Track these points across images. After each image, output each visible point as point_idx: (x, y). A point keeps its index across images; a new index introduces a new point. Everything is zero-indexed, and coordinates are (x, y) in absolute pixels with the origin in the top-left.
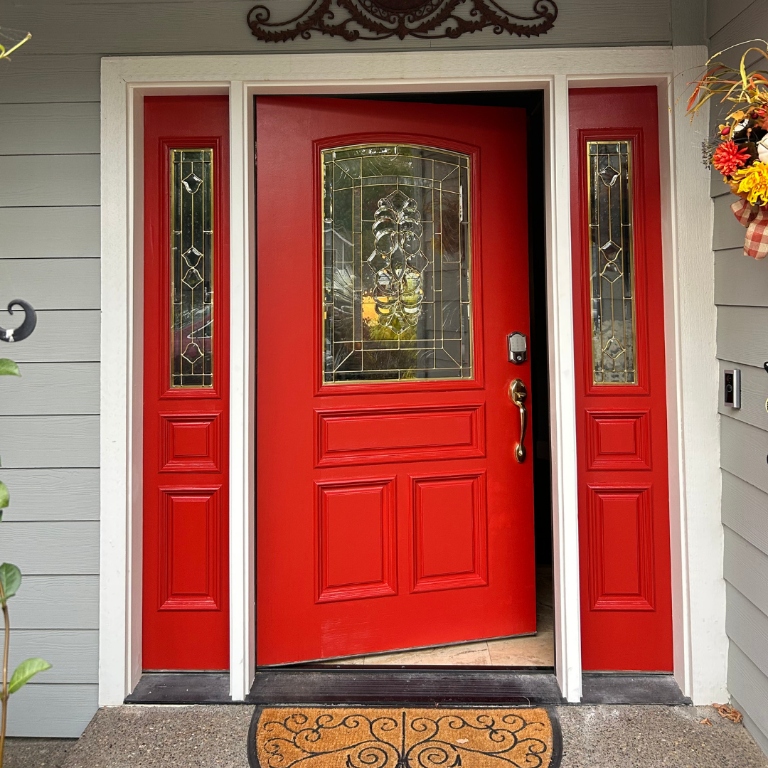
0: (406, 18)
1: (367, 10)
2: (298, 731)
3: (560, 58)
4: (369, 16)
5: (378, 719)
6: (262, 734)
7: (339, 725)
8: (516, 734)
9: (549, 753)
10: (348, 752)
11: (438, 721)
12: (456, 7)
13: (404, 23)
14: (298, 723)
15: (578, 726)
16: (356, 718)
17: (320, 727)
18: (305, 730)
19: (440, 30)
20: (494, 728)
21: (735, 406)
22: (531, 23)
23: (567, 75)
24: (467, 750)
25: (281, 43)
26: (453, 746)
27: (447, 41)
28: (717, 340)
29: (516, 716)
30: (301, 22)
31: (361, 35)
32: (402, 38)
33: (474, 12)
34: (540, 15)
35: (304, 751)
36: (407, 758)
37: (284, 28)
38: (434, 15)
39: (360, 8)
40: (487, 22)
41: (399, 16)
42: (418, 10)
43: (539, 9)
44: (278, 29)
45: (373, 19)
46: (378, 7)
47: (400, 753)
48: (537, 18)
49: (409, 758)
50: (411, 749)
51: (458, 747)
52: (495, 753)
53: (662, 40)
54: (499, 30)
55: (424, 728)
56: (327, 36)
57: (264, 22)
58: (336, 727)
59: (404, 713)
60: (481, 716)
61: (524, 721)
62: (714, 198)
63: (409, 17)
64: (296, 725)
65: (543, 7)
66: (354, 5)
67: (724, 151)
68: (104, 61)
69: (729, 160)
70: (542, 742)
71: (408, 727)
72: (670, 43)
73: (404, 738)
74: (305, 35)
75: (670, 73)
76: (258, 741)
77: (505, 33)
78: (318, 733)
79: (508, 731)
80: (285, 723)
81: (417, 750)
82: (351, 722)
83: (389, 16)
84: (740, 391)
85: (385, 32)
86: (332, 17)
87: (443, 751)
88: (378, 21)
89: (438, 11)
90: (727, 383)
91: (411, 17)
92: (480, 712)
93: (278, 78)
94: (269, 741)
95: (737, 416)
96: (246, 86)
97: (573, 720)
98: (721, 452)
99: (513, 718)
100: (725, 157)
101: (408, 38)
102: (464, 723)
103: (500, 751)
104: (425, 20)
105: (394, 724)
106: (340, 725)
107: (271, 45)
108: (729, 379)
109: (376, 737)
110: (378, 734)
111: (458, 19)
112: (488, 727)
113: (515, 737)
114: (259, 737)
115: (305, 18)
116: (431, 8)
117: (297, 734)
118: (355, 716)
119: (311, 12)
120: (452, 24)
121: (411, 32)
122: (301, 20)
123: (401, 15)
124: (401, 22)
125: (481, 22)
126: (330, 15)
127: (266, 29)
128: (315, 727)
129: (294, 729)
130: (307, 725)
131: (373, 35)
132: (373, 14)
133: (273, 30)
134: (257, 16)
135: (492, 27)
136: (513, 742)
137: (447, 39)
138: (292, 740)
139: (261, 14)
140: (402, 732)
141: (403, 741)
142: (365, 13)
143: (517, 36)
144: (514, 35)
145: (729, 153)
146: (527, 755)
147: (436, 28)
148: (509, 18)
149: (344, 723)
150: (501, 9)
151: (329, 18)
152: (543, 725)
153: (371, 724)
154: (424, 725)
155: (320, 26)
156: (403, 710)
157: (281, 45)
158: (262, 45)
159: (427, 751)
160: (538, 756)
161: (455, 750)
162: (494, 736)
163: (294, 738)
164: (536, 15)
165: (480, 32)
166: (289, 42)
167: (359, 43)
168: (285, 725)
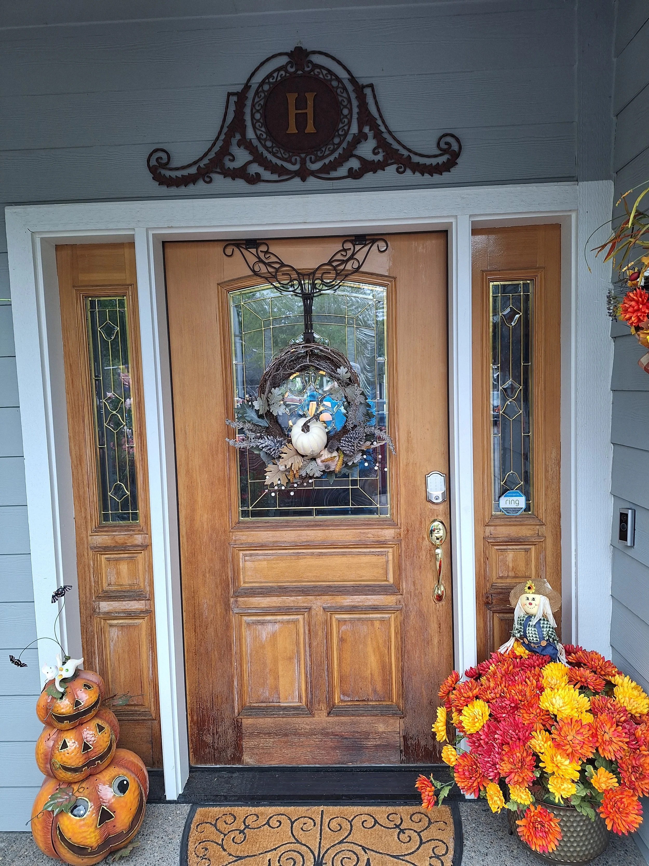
0: (308, 159)
1: (267, 150)
2: (226, 832)
3: (463, 198)
4: (270, 157)
5: (299, 819)
6: (194, 835)
7: (263, 825)
8: (421, 834)
9: (451, 855)
10: (269, 856)
11: (352, 820)
12: (358, 146)
13: (305, 163)
14: (227, 824)
15: (474, 825)
16: (279, 818)
17: (247, 827)
18: (233, 830)
19: (342, 171)
20: (402, 827)
21: (629, 545)
22: (434, 161)
23: (470, 216)
24: (376, 852)
25: (183, 188)
26: (364, 848)
27: (350, 182)
28: (612, 477)
29: (422, 814)
30: (202, 165)
31: (262, 178)
32: (304, 180)
33: (376, 151)
34: (444, 152)
35: (230, 855)
36: (322, 861)
37: (185, 172)
38: (336, 155)
39: (261, 149)
40: (390, 162)
41: (300, 157)
42: (320, 149)
43: (443, 146)
44: (179, 174)
45: (274, 160)
46: (279, 148)
47: (316, 855)
48: (440, 155)
49: (324, 862)
50: (326, 852)
51: (368, 849)
52: (402, 856)
53: (568, 175)
54: (401, 170)
55: (339, 828)
56: (229, 180)
57: (165, 166)
58: (260, 827)
59: (322, 811)
60: (390, 814)
61: (429, 819)
62: (614, 338)
63: (311, 158)
64: (225, 825)
65: (447, 143)
66: (255, 145)
67: (633, 300)
68: (9, 211)
69: (639, 310)
70: (445, 843)
71: (325, 827)
72: (575, 179)
73: (321, 839)
74: (208, 180)
75: (574, 210)
76: (190, 843)
77: (409, 172)
78: (244, 834)
79: (415, 831)
80: (216, 824)
81: (332, 853)
82: (274, 823)
83: (290, 157)
84: (635, 530)
85: (287, 174)
86: (233, 159)
87: (355, 853)
88: (279, 162)
89: (340, 151)
90: (621, 521)
91: (313, 157)
92: (390, 809)
93: (182, 224)
94: (200, 843)
95: (631, 552)
96: (151, 233)
97: (469, 818)
98: (612, 581)
99: (419, 815)
100: (633, 307)
101: (312, 180)
102: (376, 822)
103: (406, 853)
104: (327, 161)
105: (313, 824)
106: (265, 825)
107: (174, 190)
108: (623, 518)
109: (295, 839)
110: (298, 836)
111: (360, 158)
112: (397, 826)
113: (420, 837)
114: (191, 839)
115: (206, 161)
116: (332, 147)
117: (225, 835)
118: (279, 815)
119: (212, 155)
120: (354, 164)
121: (314, 174)
122: (202, 164)
123: (303, 155)
124: (303, 162)
125: (384, 160)
126: (231, 158)
127: (168, 173)
128: (243, 827)
129: (222, 830)
130: (234, 827)
131: (275, 177)
132: (274, 155)
133: (173, 174)
134: (157, 159)
135: (395, 166)
136: (418, 843)
137: (349, 180)
138: (220, 842)
139: (161, 158)
140: (319, 833)
141: (320, 843)
142: (266, 154)
143: (420, 175)
144: (418, 174)
145: (637, 302)
146: (430, 858)
147: (338, 169)
148: (412, 155)
149: (268, 823)
150: (404, 147)
151: (230, 160)
152: (446, 823)
153: (292, 823)
154: (339, 825)
155: (221, 169)
156: (321, 808)
157: (182, 190)
158: (164, 190)
159: (340, 854)
160: (440, 859)
161: (366, 852)
162: (402, 836)
163: (223, 840)
164: (439, 152)
165: (383, 172)
166: (191, 186)
167: (261, 187)
168: (215, 825)
